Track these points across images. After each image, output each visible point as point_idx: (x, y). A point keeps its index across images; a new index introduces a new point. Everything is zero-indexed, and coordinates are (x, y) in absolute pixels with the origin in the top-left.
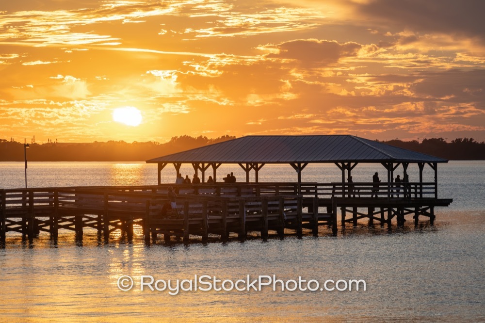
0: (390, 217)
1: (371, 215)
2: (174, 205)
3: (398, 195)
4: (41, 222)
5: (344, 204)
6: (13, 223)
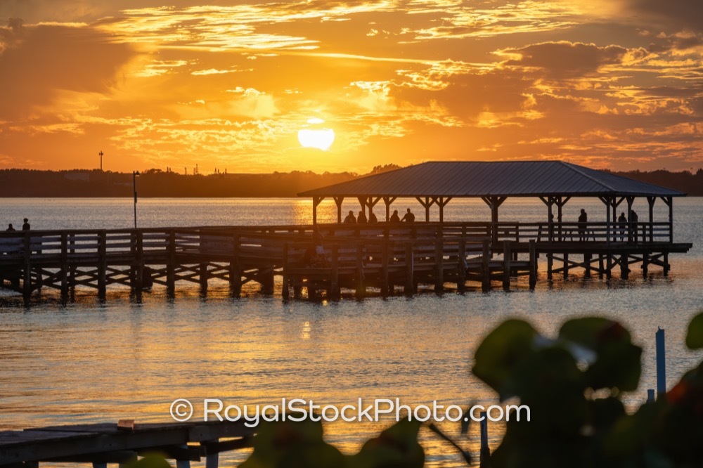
0: (610, 266)
2: (320, 249)
3: (622, 238)
4: (155, 271)
5: (550, 249)
6: (117, 272)
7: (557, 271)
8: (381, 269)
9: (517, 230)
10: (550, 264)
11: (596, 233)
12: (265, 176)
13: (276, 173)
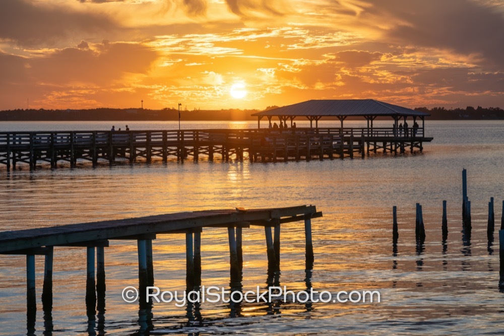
0: (396, 148)
1: (384, 147)
2: (267, 139)
3: (401, 135)
4: (188, 150)
5: (368, 140)
6: (171, 150)
7: (371, 150)
8: (296, 148)
9: (352, 131)
10: (368, 147)
11: (389, 132)
12: (217, 111)
13: (222, 110)
